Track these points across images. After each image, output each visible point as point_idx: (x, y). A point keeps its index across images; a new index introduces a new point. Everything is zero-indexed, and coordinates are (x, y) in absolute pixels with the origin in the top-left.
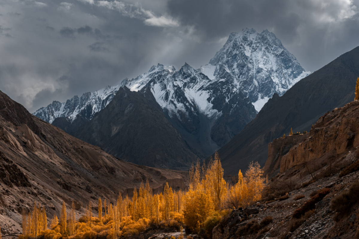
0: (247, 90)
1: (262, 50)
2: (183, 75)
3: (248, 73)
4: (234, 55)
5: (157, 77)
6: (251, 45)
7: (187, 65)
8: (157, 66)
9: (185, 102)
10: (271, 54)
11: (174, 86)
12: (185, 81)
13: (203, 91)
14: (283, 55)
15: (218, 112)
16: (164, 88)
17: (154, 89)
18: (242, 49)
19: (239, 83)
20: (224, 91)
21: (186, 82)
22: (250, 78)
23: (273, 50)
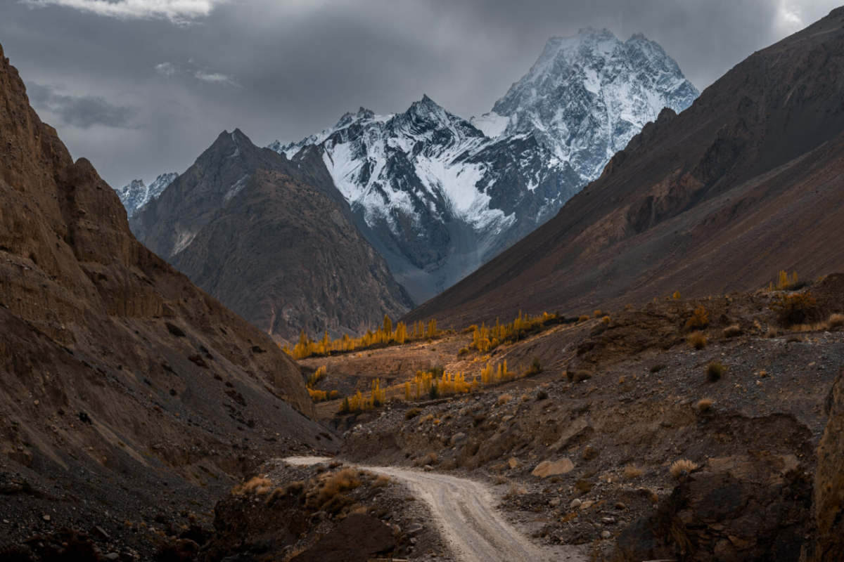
0: (590, 174)
1: (631, 80)
2: (414, 124)
3: (593, 133)
4: (556, 91)
5: (347, 131)
6: (602, 67)
7: (429, 100)
8: (357, 113)
9: (414, 190)
10: (652, 91)
11: (388, 149)
12: (420, 138)
13: (467, 165)
14: (683, 92)
15: (503, 217)
16: (360, 154)
17: (333, 157)
18: (577, 76)
19: (569, 157)
20: (525, 163)
21: (421, 140)
22: (597, 145)
23: (658, 82)
